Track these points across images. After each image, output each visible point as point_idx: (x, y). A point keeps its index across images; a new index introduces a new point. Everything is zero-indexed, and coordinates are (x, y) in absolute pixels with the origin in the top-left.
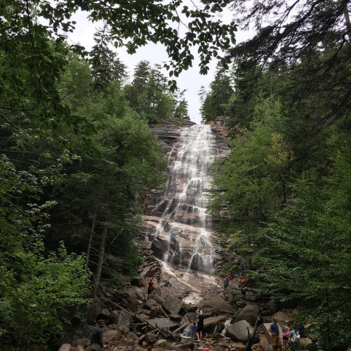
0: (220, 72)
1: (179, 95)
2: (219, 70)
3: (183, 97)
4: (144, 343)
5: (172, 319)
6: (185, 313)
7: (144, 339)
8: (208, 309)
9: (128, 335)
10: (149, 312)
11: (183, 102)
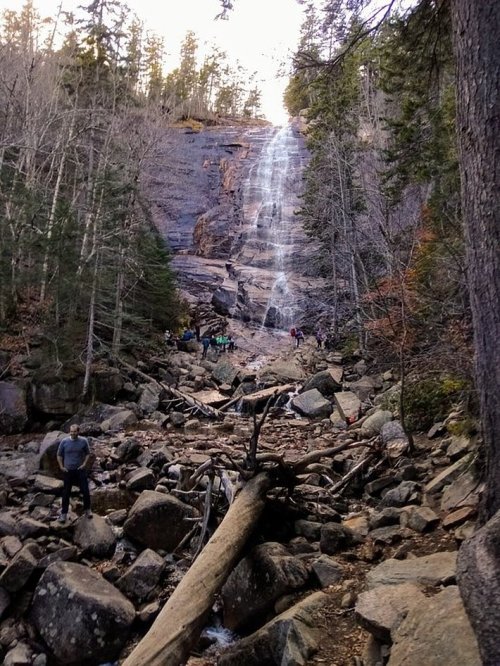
0: (305, 38)
1: (247, 80)
2: (303, 35)
3: (253, 82)
4: (169, 426)
5: (222, 392)
6: (240, 383)
7: (169, 420)
8: (272, 377)
9: (153, 415)
10: (193, 383)
11: (255, 92)
